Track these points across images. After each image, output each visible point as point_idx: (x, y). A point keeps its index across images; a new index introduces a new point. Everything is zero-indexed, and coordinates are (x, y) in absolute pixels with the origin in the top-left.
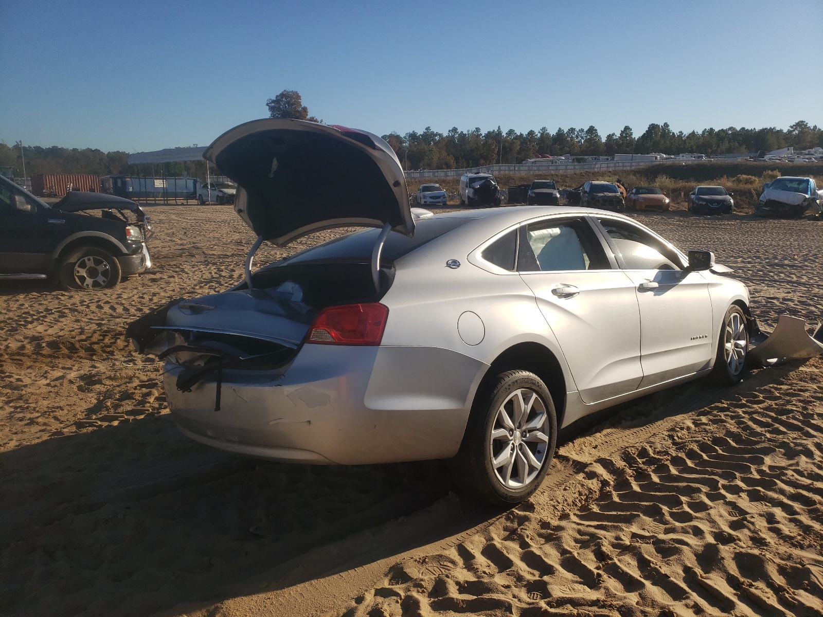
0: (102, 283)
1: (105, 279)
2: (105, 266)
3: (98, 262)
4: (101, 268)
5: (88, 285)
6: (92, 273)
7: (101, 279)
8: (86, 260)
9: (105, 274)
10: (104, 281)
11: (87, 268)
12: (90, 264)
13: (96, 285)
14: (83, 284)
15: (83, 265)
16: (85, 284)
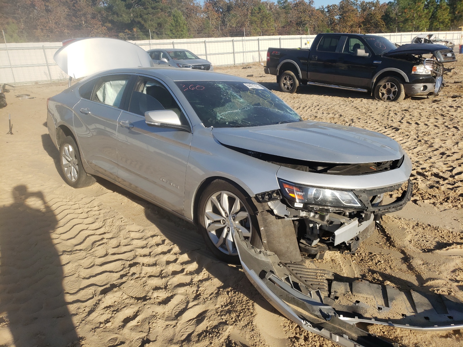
0: (391, 98)
1: (393, 96)
2: (395, 88)
3: (392, 86)
4: (393, 90)
5: (384, 98)
6: (389, 92)
7: (391, 95)
8: (387, 84)
9: (394, 93)
10: (393, 97)
11: (386, 89)
12: (389, 86)
13: (389, 98)
14: (382, 97)
15: (385, 87)
16: (383, 98)
